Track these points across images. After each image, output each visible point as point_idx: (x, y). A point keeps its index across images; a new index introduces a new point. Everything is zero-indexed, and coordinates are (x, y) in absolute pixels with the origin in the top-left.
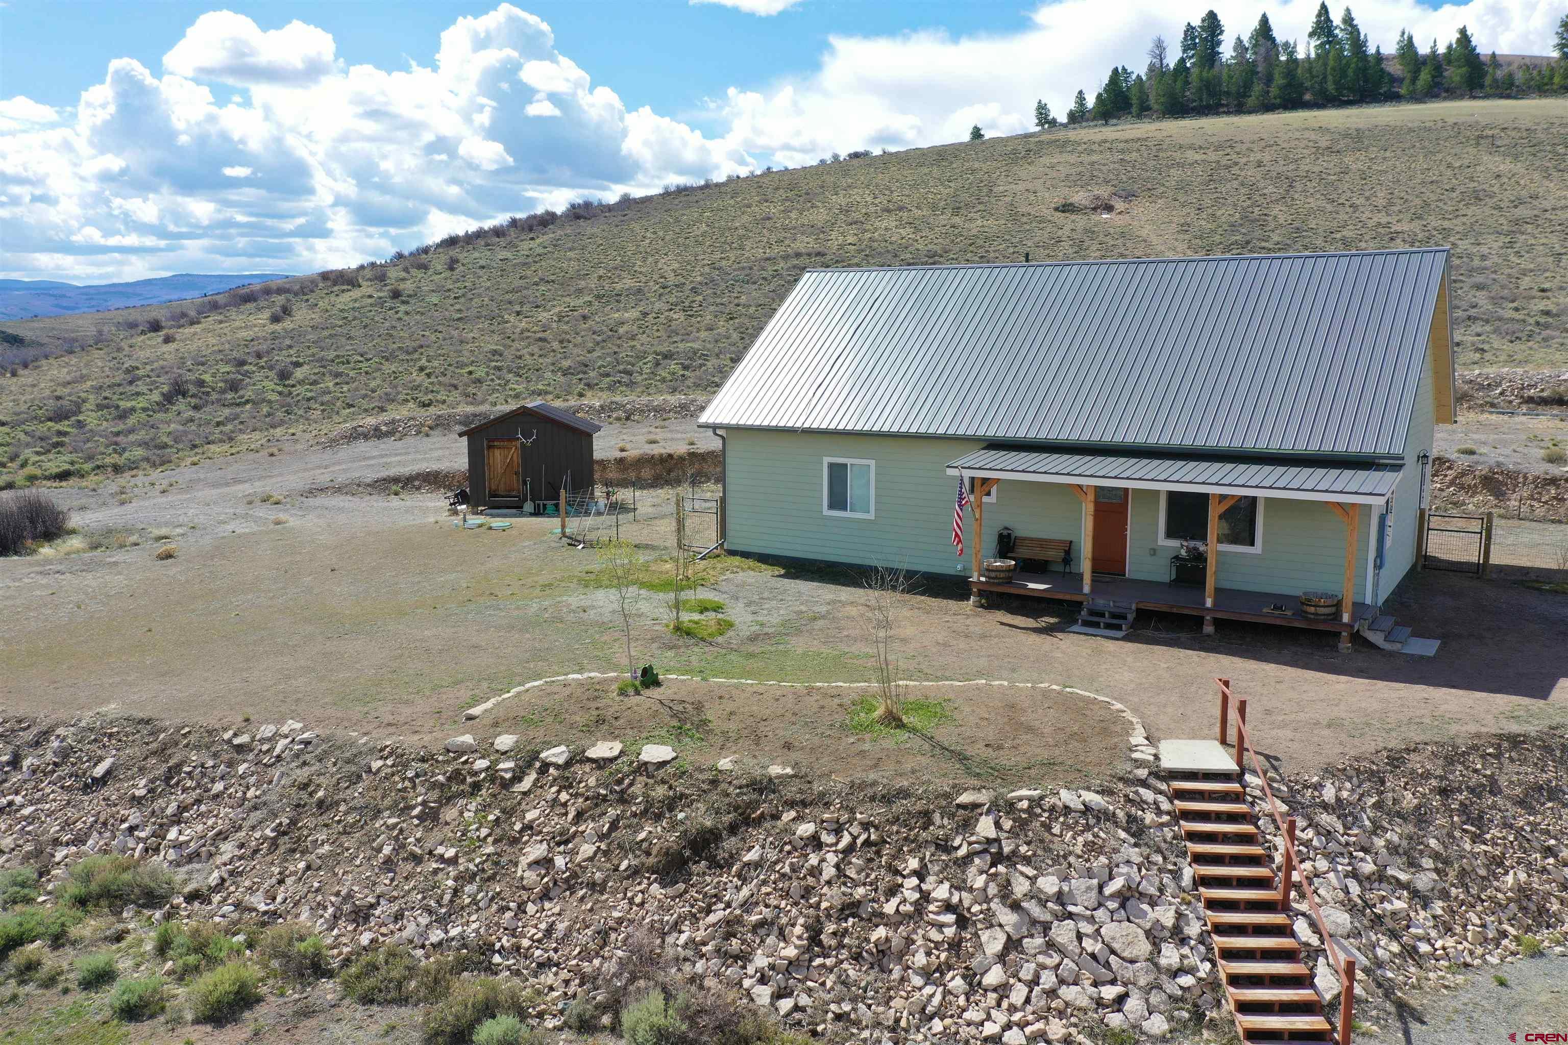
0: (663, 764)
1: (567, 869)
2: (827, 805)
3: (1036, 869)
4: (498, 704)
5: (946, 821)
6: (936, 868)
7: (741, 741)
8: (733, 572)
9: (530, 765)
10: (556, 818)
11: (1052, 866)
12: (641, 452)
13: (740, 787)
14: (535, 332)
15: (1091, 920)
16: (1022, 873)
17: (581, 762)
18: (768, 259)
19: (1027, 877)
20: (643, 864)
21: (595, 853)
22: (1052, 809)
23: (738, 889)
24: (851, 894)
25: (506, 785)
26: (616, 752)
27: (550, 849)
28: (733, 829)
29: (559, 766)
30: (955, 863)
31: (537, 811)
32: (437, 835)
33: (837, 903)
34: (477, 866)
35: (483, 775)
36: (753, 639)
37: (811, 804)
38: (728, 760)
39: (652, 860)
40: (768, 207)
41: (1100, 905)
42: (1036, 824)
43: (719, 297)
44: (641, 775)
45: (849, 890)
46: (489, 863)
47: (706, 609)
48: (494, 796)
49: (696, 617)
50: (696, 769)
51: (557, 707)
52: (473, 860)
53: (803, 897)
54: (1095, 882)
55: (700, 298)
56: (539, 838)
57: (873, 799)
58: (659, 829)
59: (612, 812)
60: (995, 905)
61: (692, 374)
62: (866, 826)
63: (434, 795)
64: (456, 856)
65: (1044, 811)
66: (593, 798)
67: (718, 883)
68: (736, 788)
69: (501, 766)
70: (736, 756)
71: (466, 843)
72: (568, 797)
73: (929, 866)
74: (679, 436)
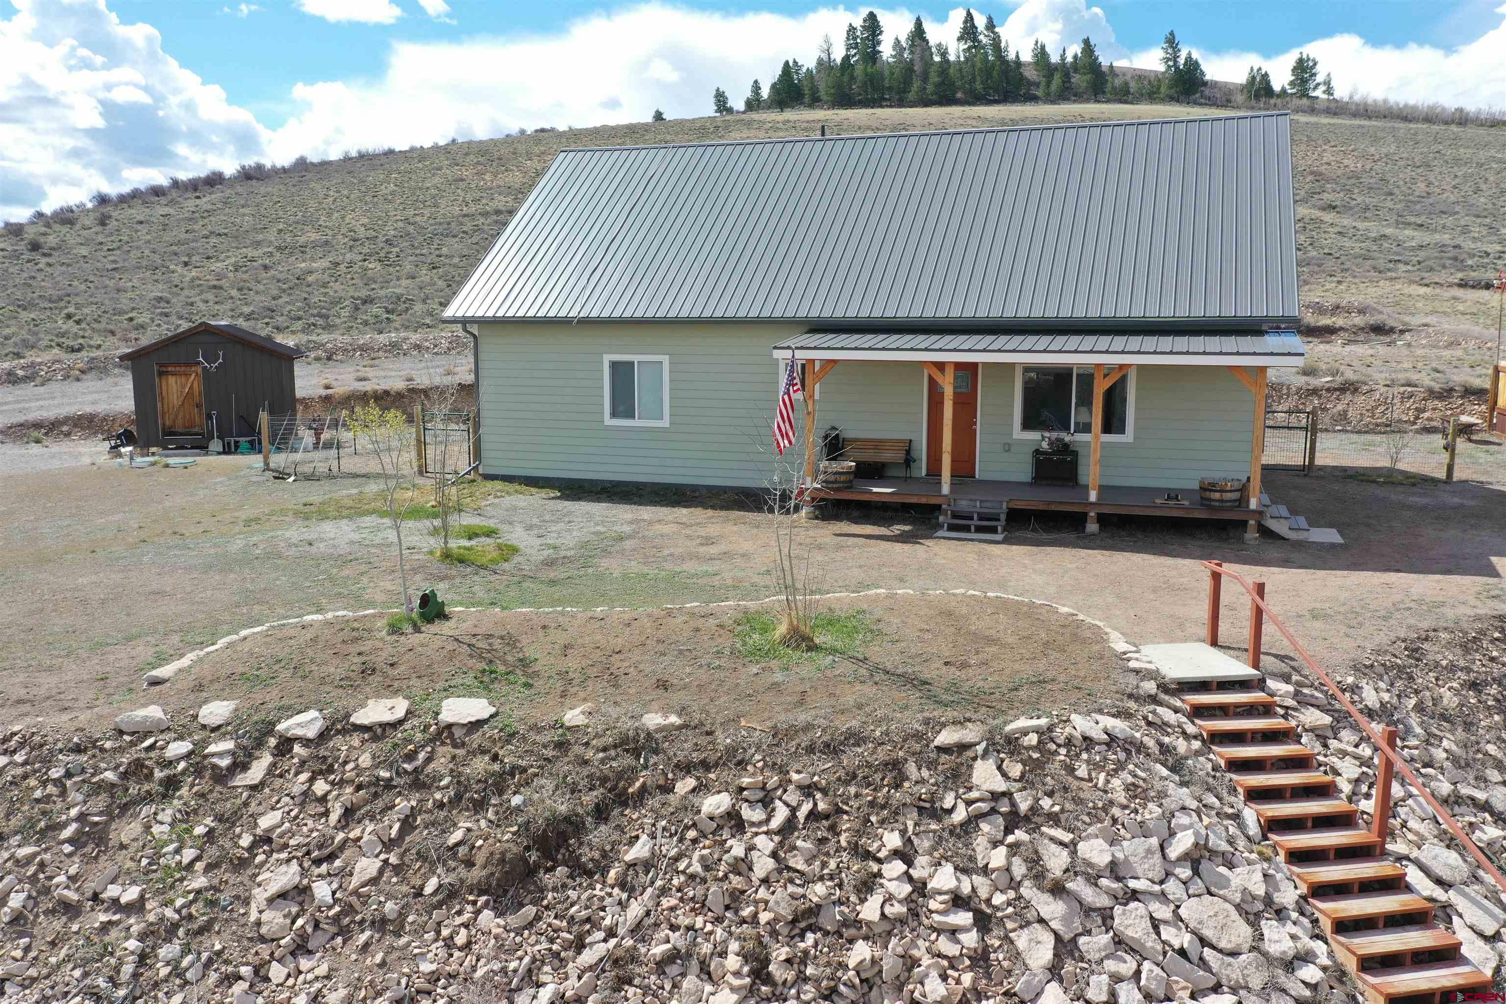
0: (476, 725)
1: (336, 901)
2: (742, 764)
3: (1070, 830)
4: (201, 660)
5: (925, 773)
6: (927, 844)
7: (590, 683)
8: (496, 497)
9: (260, 743)
10: (310, 823)
11: (1090, 825)
12: (352, 388)
13: (605, 749)
14: (208, 280)
15: (1163, 897)
16: (1052, 839)
17: (344, 732)
18: (465, 216)
19: (1061, 844)
20: (462, 881)
21: (381, 872)
22: (1069, 742)
23: (622, 905)
24: (804, 896)
25: (221, 777)
26: (400, 713)
27: (304, 873)
28: (601, 813)
29: (309, 740)
30: (951, 833)
31: (277, 816)
32: (106, 866)
33: (786, 912)
34: (179, 911)
35: (182, 765)
36: (550, 563)
37: (716, 765)
38: (577, 711)
39: (476, 874)
40: (460, 170)
41: (1168, 874)
42: (1054, 767)
43: (416, 248)
44: (443, 743)
45: (800, 891)
46: (200, 904)
47: (477, 535)
48: (202, 795)
49: (465, 543)
50: (531, 728)
51: (296, 657)
52: (172, 902)
53: (727, 908)
54: (1154, 841)
55: (397, 249)
56: (284, 855)
57: (810, 750)
58: (483, 823)
59: (403, 805)
60: (1028, 891)
61: (398, 318)
62: (807, 790)
63: (101, 802)
64: (142, 898)
65: (1059, 746)
66: (370, 784)
67: (590, 899)
68: (598, 750)
69: (212, 748)
70: (587, 706)
71: (158, 875)
72: (328, 787)
73: (916, 841)
74: (393, 374)
